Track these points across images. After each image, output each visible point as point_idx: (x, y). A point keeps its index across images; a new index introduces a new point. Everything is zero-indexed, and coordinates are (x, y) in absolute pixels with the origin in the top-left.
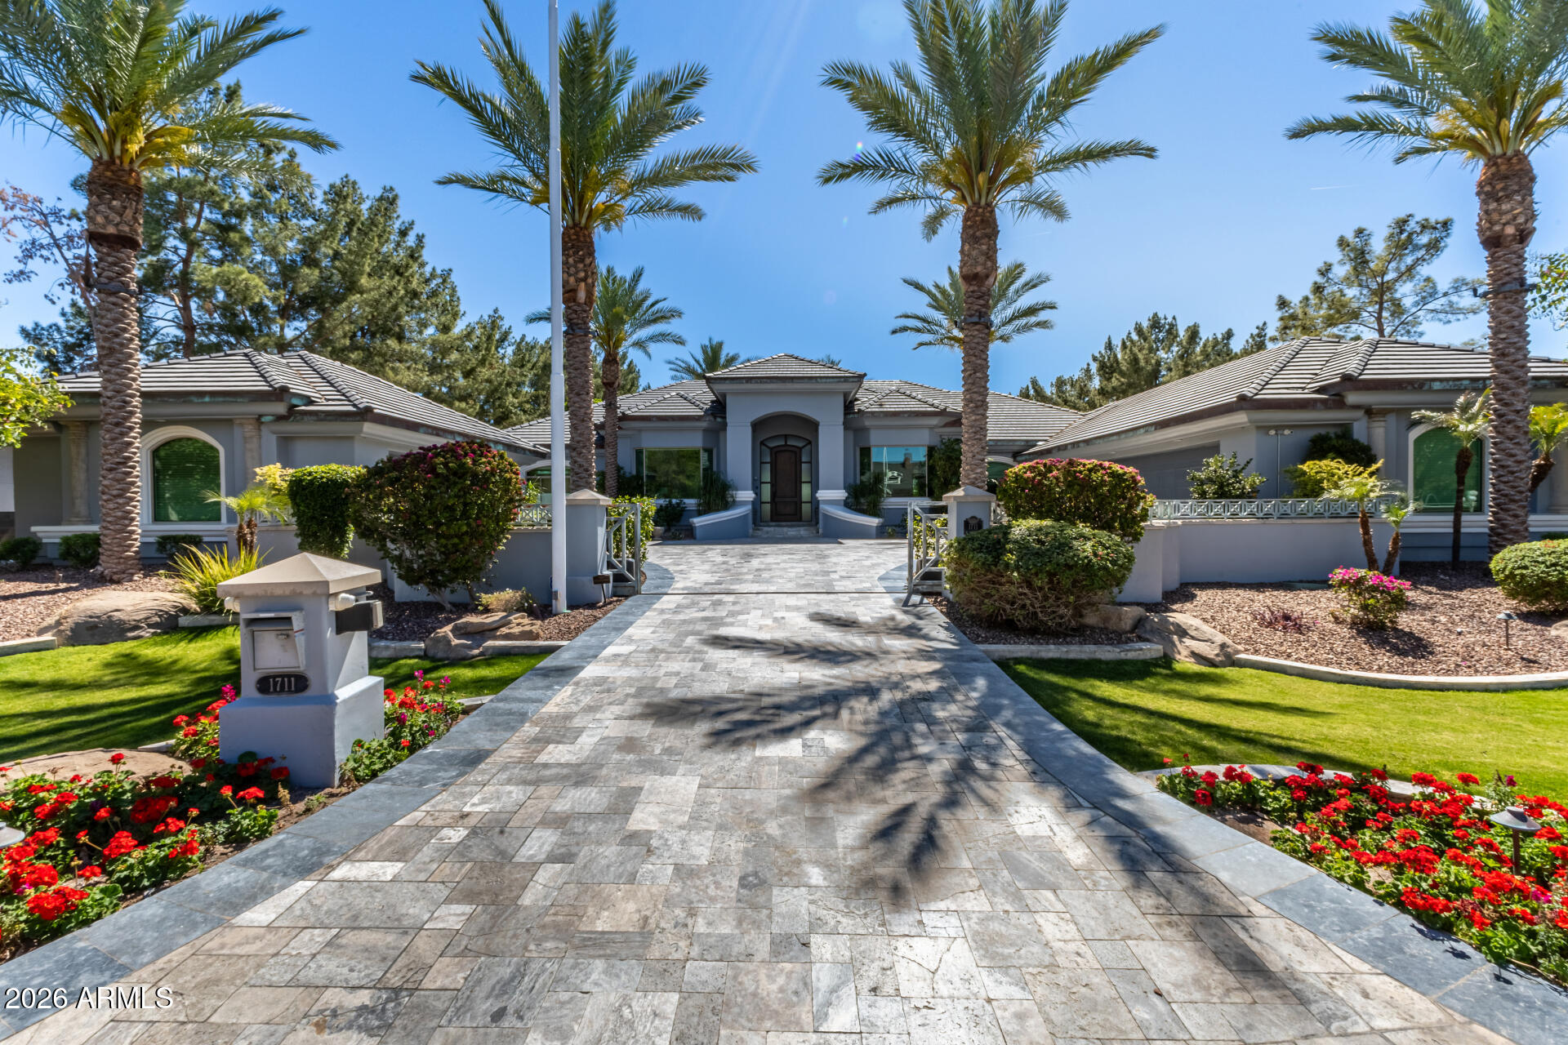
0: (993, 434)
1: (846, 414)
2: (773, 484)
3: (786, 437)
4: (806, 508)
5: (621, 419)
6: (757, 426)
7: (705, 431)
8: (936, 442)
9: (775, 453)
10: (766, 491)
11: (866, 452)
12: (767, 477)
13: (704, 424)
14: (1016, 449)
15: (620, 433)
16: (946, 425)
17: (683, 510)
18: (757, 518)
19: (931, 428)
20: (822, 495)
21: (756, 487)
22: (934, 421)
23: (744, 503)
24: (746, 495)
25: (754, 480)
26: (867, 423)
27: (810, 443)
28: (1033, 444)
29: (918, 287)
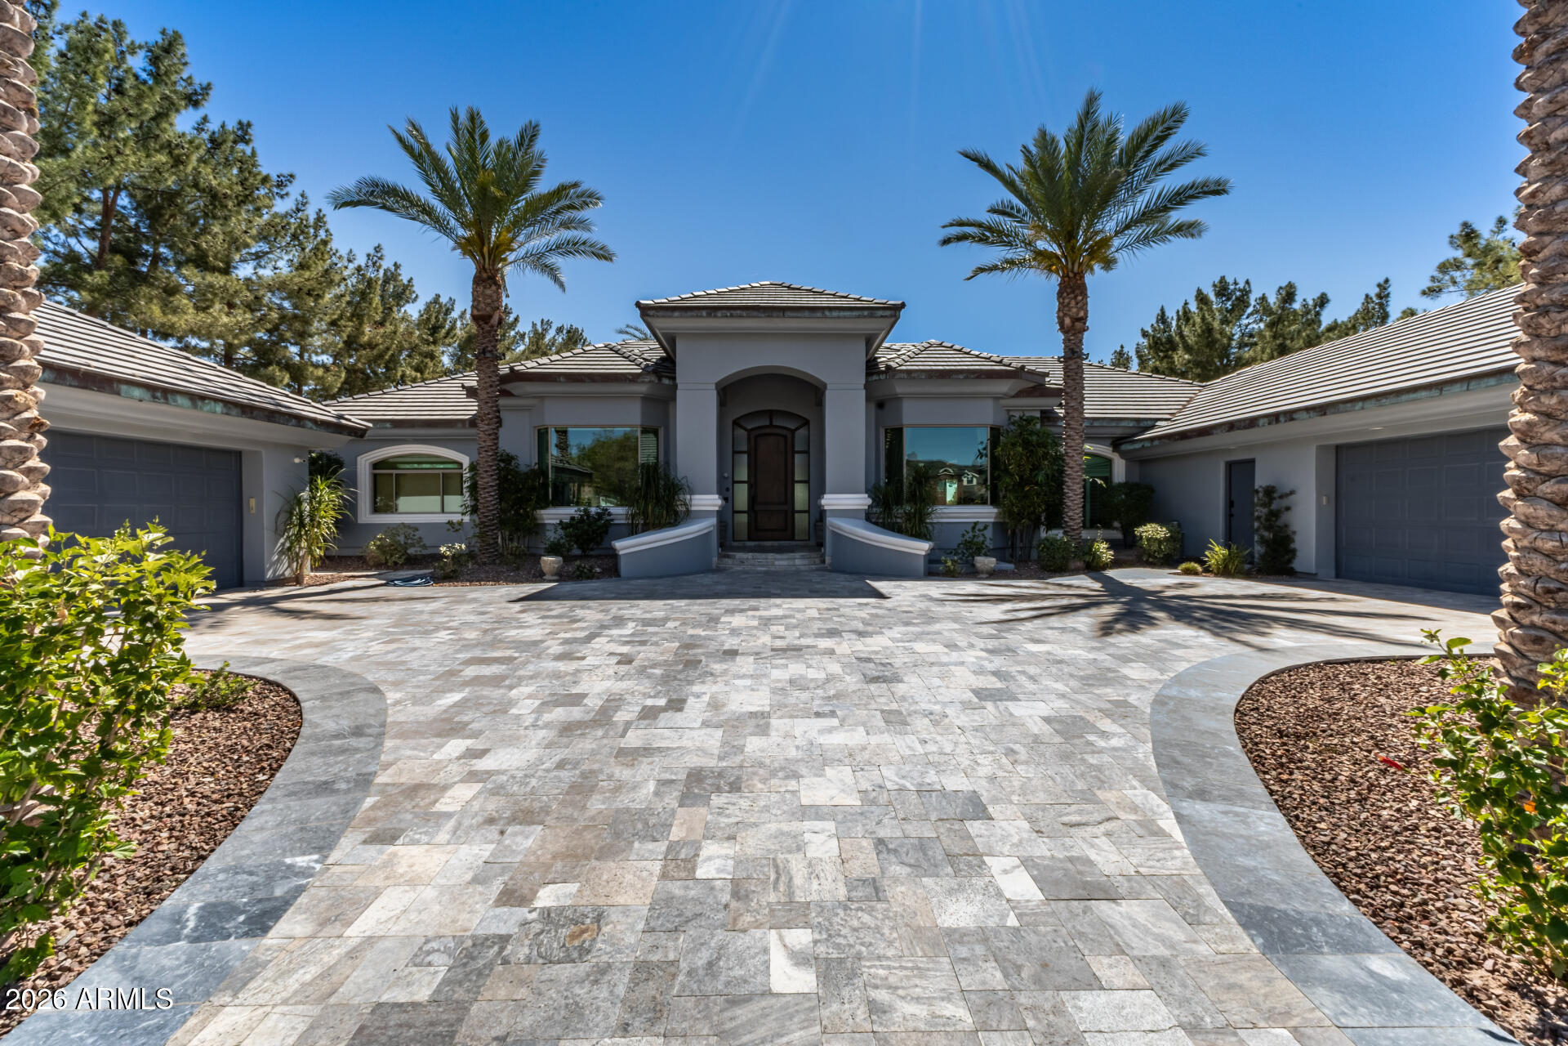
0: (1091, 409)
1: (868, 374)
2: (752, 485)
3: (771, 414)
4: (801, 521)
5: (504, 379)
6: (727, 392)
7: (646, 399)
8: (1001, 420)
9: (755, 437)
10: (742, 494)
11: (895, 436)
12: (743, 474)
13: (641, 389)
14: (1118, 432)
15: (502, 402)
16: (1020, 394)
17: (608, 524)
18: (726, 536)
19: (997, 398)
20: (830, 501)
21: (725, 489)
22: (1004, 387)
23: (704, 515)
24: (708, 502)
25: (721, 479)
26: (900, 389)
27: (806, 423)
28: (1151, 424)
29: (988, 166)
